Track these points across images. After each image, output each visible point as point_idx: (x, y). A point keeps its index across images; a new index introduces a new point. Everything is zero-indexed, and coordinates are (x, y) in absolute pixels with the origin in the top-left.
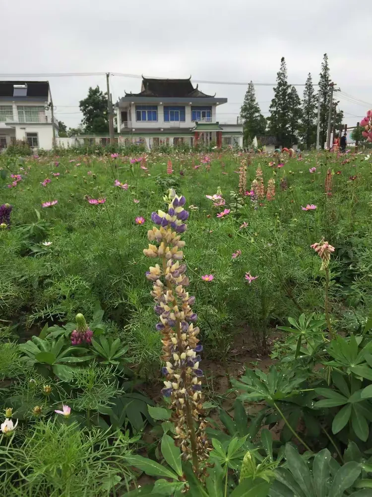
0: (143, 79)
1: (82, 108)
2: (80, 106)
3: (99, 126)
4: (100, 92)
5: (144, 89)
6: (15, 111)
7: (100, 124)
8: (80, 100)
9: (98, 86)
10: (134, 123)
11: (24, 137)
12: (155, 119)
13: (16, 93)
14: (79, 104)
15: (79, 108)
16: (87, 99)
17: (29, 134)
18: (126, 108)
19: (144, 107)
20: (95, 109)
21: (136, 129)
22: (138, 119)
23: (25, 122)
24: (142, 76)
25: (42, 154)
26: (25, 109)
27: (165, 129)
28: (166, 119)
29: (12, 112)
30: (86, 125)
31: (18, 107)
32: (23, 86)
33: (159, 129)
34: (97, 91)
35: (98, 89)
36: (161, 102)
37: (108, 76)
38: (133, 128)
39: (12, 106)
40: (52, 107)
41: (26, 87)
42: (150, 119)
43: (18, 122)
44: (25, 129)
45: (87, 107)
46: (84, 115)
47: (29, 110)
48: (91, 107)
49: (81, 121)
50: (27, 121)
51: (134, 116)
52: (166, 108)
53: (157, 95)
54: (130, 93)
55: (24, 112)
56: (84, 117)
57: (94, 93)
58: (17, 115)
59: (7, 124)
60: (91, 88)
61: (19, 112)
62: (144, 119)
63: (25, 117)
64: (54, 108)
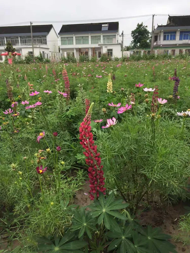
0: (169, 17)
1: (132, 35)
2: (132, 34)
3: (144, 44)
4: (143, 26)
5: (169, 22)
6: (102, 38)
7: (144, 43)
8: (132, 31)
9: (142, 23)
10: (162, 42)
11: (106, 51)
12: (174, 39)
13: (103, 29)
14: (131, 33)
15: (131, 35)
16: (136, 30)
17: (108, 50)
18: (158, 34)
19: (169, 33)
20: (139, 35)
21: (163, 45)
22: (165, 39)
23: (106, 44)
24: (169, 15)
25: (117, 60)
26: (107, 37)
27: (179, 45)
28: (181, 39)
29: (100, 39)
30: (133, 44)
31: (104, 36)
32: (107, 25)
33: (176, 45)
34: (141, 25)
35: (142, 24)
36: (179, 29)
37: (153, 16)
38: (161, 45)
39: (100, 36)
40: (123, 35)
41: (108, 26)
42: (171, 39)
43: (103, 44)
44: (107, 47)
45: (135, 34)
46: (133, 38)
47: (109, 38)
48: (137, 34)
49: (131, 42)
50: (107, 43)
51: (162, 38)
52: (181, 32)
53: (177, 25)
54: (161, 25)
55: (106, 39)
56: (133, 39)
57: (140, 26)
58: (103, 40)
59: (99, 45)
60: (138, 23)
61: (103, 39)
62: (168, 39)
63: (106, 41)
64: (124, 35)
